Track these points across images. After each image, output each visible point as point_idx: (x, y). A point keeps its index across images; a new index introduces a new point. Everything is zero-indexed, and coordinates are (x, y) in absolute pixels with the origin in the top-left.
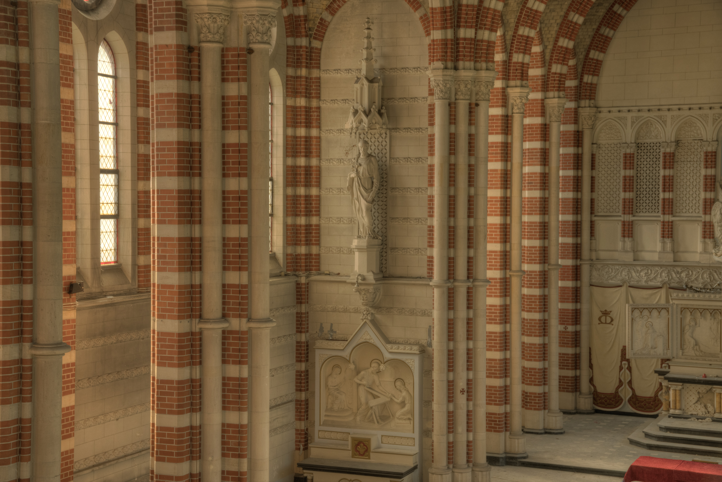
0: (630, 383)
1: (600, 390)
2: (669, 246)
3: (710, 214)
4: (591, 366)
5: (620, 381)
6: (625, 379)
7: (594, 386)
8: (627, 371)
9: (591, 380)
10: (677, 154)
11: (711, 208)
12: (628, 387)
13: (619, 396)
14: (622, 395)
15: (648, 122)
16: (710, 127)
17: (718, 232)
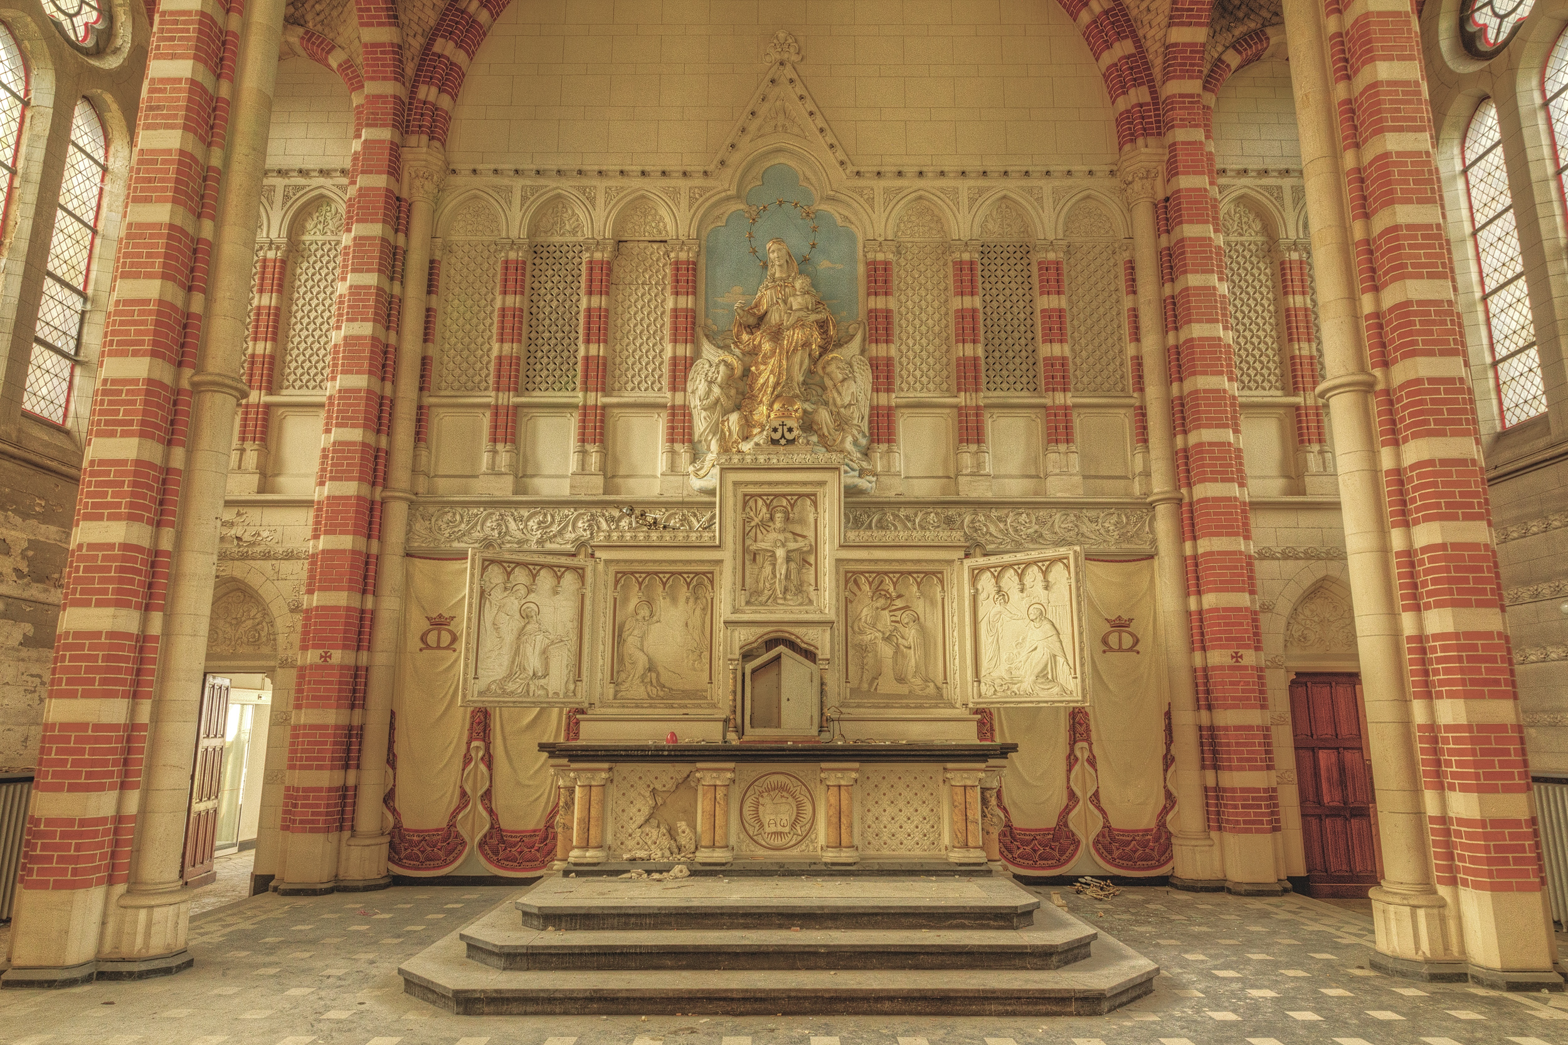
0: (487, 795)
1: (408, 823)
2: (594, 459)
3: (685, 390)
4: (391, 760)
5: (464, 794)
6: (474, 789)
7: (394, 811)
8: (483, 768)
9: (389, 798)
10: (616, 268)
11: (686, 378)
12: (480, 808)
13: (457, 835)
14: (464, 831)
15: (558, 201)
16: (684, 213)
17: (701, 424)
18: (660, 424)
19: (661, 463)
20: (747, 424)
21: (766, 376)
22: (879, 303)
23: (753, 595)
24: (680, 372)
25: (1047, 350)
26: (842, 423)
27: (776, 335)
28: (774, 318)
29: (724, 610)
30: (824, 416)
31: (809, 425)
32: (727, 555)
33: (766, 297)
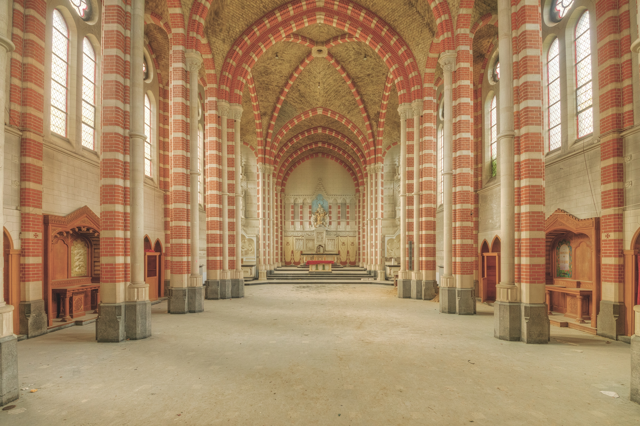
0: (294, 259)
2: (302, 226)
3: (310, 219)
5: (291, 258)
8: (293, 256)
10: (303, 206)
15: (296, 199)
16: (310, 200)
17: (312, 223)
18: (308, 223)
19: (308, 227)
20: (317, 224)
21: (319, 219)
22: (330, 210)
23: (318, 241)
24: (310, 217)
25: (347, 215)
26: (326, 224)
27: (320, 215)
28: (319, 212)
29: (315, 243)
30: (324, 223)
31: (323, 224)
32: (316, 238)
33: (318, 209)
